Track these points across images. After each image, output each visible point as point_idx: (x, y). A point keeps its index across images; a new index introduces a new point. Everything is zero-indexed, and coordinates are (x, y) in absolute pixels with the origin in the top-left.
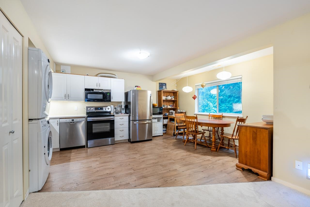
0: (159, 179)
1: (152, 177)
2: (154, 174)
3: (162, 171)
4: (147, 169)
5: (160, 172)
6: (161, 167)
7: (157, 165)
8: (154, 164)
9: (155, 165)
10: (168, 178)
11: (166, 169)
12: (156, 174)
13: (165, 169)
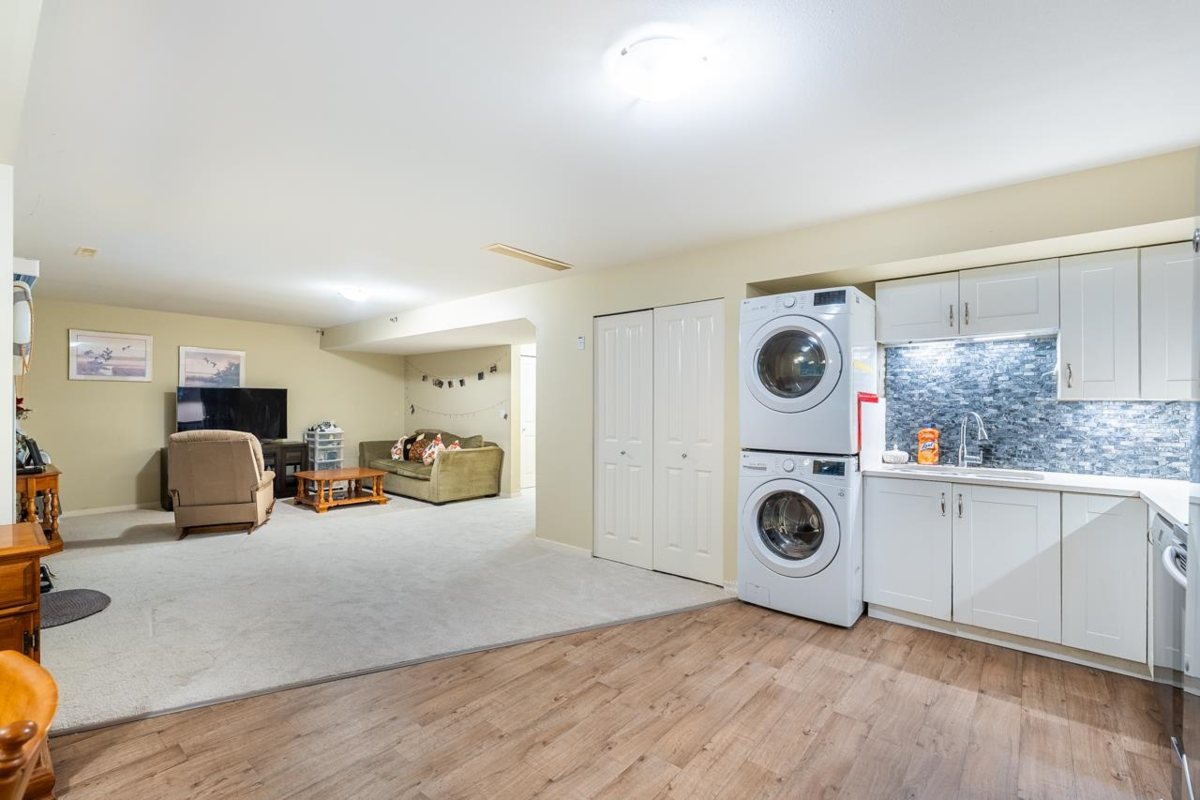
0: (492, 670)
1: (521, 674)
2: (516, 684)
3: (489, 704)
4: (556, 699)
5: (494, 696)
6: (496, 723)
7: (520, 731)
8: (536, 735)
9: (531, 732)
10: (462, 681)
11: (471, 714)
12: (510, 687)
13: (476, 715)
